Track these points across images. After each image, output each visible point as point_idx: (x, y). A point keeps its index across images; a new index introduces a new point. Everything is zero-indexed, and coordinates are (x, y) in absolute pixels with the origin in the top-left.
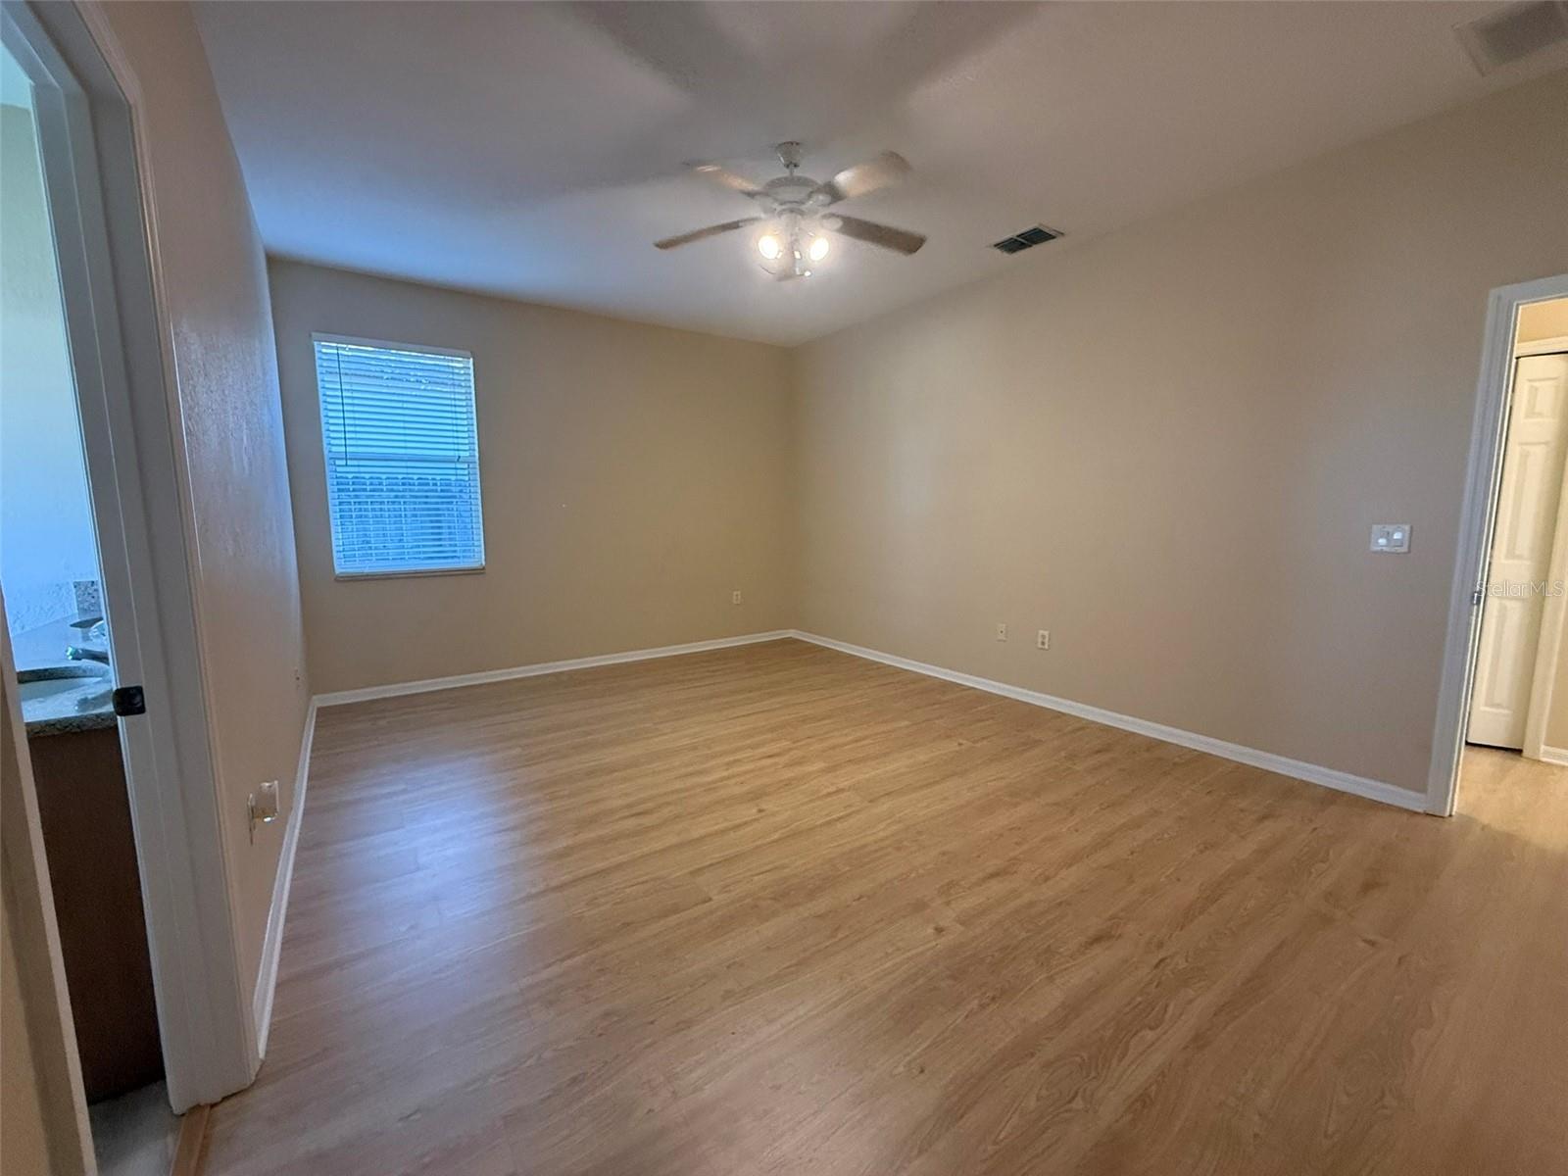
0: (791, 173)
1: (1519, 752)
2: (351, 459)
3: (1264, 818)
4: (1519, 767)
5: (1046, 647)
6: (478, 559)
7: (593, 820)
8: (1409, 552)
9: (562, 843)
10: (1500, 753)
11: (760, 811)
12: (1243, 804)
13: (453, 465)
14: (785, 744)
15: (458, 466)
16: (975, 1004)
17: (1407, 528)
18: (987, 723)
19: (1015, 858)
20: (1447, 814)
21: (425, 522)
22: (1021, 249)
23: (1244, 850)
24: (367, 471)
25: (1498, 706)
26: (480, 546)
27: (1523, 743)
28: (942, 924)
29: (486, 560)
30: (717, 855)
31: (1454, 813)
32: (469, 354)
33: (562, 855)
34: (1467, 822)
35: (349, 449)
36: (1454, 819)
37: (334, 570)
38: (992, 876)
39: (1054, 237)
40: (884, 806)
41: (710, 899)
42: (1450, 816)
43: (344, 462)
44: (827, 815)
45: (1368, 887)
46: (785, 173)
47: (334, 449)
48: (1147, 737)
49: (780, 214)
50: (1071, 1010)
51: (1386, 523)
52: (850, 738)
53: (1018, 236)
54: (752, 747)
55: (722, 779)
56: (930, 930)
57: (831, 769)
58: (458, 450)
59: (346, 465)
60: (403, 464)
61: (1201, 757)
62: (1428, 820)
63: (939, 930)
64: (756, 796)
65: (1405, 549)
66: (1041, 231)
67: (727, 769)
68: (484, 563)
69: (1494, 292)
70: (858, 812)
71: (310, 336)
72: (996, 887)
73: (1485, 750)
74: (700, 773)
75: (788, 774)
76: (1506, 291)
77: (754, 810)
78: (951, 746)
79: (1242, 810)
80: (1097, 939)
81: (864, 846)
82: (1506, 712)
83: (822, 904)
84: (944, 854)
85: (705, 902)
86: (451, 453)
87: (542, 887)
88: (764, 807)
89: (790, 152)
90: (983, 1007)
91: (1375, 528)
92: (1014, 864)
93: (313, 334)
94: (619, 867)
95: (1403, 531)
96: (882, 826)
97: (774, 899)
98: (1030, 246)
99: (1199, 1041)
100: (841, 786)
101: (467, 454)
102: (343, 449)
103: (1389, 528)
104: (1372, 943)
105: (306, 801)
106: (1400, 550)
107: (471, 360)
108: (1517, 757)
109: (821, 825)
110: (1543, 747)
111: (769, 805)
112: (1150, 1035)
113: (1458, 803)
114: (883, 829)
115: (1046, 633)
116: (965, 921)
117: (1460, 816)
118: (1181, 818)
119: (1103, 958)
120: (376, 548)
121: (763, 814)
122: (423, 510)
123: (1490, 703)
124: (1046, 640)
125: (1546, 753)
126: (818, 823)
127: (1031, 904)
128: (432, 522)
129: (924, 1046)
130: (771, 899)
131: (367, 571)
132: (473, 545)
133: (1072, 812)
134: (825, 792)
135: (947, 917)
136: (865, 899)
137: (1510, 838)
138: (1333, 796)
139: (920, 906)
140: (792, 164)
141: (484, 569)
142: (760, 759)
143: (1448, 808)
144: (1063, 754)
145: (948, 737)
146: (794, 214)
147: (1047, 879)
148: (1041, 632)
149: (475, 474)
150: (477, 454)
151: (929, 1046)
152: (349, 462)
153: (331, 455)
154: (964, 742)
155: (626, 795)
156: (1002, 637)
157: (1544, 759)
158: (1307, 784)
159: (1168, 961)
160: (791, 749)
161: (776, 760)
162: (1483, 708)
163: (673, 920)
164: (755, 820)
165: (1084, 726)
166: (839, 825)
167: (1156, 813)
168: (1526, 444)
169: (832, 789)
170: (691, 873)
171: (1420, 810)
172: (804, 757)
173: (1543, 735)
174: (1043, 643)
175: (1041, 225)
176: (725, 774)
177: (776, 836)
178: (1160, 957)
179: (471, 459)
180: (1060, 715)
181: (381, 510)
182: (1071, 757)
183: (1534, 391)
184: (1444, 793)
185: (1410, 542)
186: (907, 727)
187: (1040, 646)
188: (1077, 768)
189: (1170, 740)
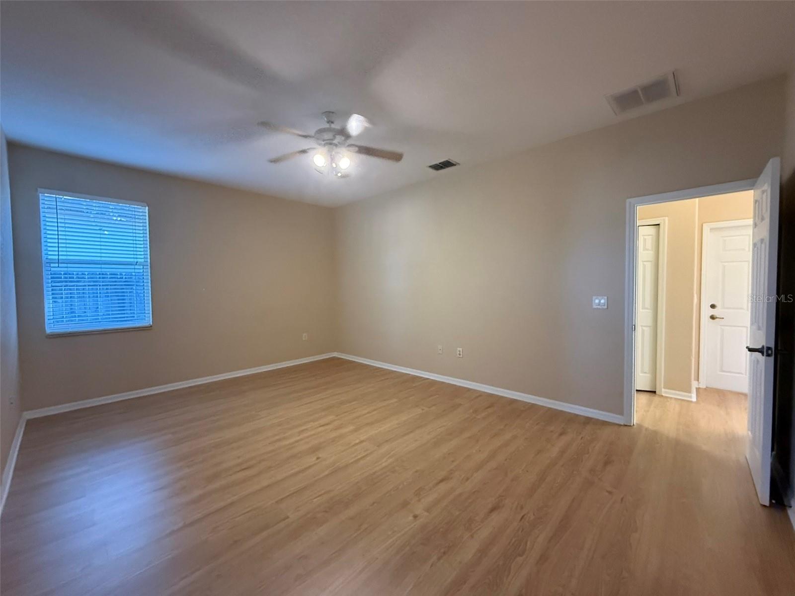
0: (330, 125)
1: (655, 392)
2: (61, 263)
3: (561, 434)
4: (656, 399)
5: (461, 356)
6: (148, 321)
7: (216, 476)
8: (607, 308)
9: (197, 493)
10: (648, 393)
11: (318, 458)
12: (552, 428)
13: (133, 267)
14: (331, 418)
15: (136, 267)
16: (435, 558)
17: (606, 297)
18: (435, 397)
19: (451, 470)
20: (632, 424)
21: (115, 300)
22: (441, 169)
23: (554, 451)
24: (74, 269)
25: (645, 373)
26: (149, 313)
27: (656, 389)
28: (417, 513)
29: (152, 322)
30: (292, 489)
31: (635, 424)
32: (146, 204)
33: (194, 502)
34: (640, 426)
35: (60, 257)
36: (635, 427)
37: (45, 331)
38: (442, 481)
39: (455, 165)
40: (385, 448)
41: (288, 517)
42: (634, 425)
43: (57, 265)
44: (355, 457)
45: (607, 463)
46: (327, 126)
47: (50, 257)
48: (509, 398)
49: (325, 145)
50: (483, 552)
51: (598, 296)
52: (366, 411)
53: (440, 163)
54: (313, 421)
55: (297, 441)
56: (411, 518)
57: (356, 430)
58: (137, 258)
59: (58, 267)
60: (99, 266)
61: (533, 406)
62: (626, 428)
63: (415, 517)
64: (315, 449)
65: (606, 307)
66: (449, 162)
67: (299, 436)
68: (151, 324)
69: (628, 201)
70: (371, 453)
71: (37, 190)
72: (443, 487)
73: (642, 392)
74: (285, 438)
75: (334, 435)
76: (632, 200)
77: (315, 459)
78: (419, 411)
79: (552, 431)
80: (493, 510)
81: (374, 473)
82: (648, 375)
83: (352, 511)
84: (416, 472)
85: (284, 520)
86: (132, 260)
87: (181, 525)
88: (320, 456)
89: (330, 115)
90: (439, 559)
91: (594, 298)
92: (452, 473)
93: (39, 189)
94: (232, 504)
95: (605, 299)
96: (385, 459)
97: (326, 512)
98: (445, 168)
99: (543, 558)
100: (362, 438)
101: (143, 260)
102: (57, 257)
103: (600, 298)
104: (610, 493)
105: (11, 486)
106: (603, 307)
107: (147, 208)
108: (654, 394)
109: (352, 463)
110: (663, 390)
111: (321, 454)
112: (520, 559)
113: (635, 420)
114: (385, 461)
115: (461, 349)
116: (428, 510)
117: (637, 424)
118: (526, 439)
119: (496, 519)
120: (79, 316)
121: (320, 459)
122: (113, 293)
123: (643, 372)
124: (461, 353)
125: (666, 392)
126: (350, 462)
127: (460, 495)
128: (119, 300)
129: (409, 589)
130: (324, 511)
131: (70, 330)
132: (145, 313)
133: (477, 441)
134: (353, 444)
135: (419, 509)
136: (376, 504)
137: (655, 433)
138: (588, 421)
139: (405, 504)
140: (330, 122)
141: (151, 326)
142: (317, 428)
143: (632, 422)
144: (471, 411)
145: (417, 406)
146: (332, 146)
147: (468, 479)
148: (458, 349)
149: (148, 272)
150: (149, 260)
151: (412, 589)
152: (60, 265)
153: (48, 261)
154: (425, 408)
155: (239, 457)
156: (440, 352)
157: (663, 395)
158: (577, 415)
159: (525, 516)
160: (335, 420)
161: (327, 427)
162: (641, 374)
163: (265, 534)
164: (315, 464)
165: (481, 395)
166: (362, 462)
167: (515, 437)
168: (645, 261)
169: (357, 441)
170: (277, 502)
171: (622, 424)
172: (342, 424)
173: (662, 386)
174: (460, 355)
175: (450, 159)
176: (298, 438)
177: (326, 473)
178: (522, 514)
179: (145, 264)
180: (469, 390)
181: (83, 293)
182: (475, 411)
183: (645, 240)
184: (630, 415)
185: (607, 303)
186: (396, 402)
187: (458, 356)
188: (479, 417)
189: (519, 399)
